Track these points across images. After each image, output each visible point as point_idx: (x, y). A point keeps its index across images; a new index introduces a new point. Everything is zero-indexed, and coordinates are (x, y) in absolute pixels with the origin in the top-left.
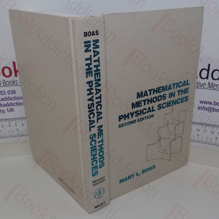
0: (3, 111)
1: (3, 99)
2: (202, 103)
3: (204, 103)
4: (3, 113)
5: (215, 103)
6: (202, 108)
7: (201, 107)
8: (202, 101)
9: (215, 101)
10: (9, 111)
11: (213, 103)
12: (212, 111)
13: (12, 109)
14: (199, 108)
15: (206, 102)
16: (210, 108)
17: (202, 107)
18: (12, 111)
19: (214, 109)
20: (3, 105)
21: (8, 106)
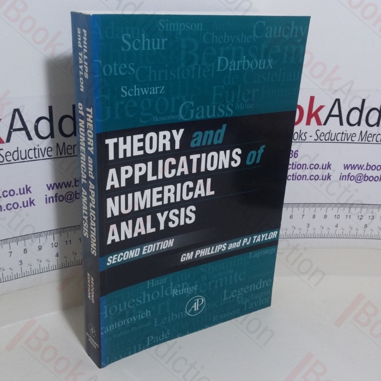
2: (348, 169)
3: (350, 168)
5: (367, 165)
6: (347, 177)
7: (345, 176)
8: (347, 165)
9: (368, 163)
11: (365, 167)
12: (363, 180)
14: (342, 178)
15: (354, 165)
16: (360, 175)
17: (347, 175)
19: (365, 176)
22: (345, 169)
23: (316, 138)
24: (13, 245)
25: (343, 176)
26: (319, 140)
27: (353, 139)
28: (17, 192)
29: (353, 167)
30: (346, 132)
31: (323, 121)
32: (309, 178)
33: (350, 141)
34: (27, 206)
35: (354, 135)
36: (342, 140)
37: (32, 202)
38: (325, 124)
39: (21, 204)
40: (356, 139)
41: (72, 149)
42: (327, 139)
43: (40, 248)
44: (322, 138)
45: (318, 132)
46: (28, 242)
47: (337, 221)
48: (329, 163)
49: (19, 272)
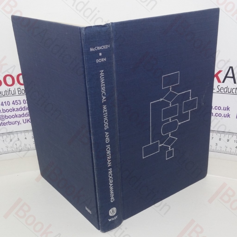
0: (18, 122)
1: (18, 109)
4: (18, 124)
10: (25, 122)
13: (28, 120)
18: (29, 122)
20: (18, 116)
21: (24, 116)
23: (218, 91)
26: (220, 92)
31: (222, 80)
32: (215, 115)
38: (223, 82)
44: (222, 91)
45: (219, 87)
48: (228, 106)
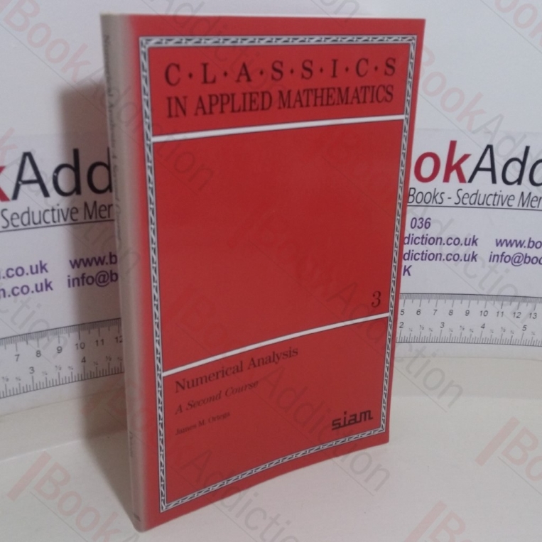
2: (501, 246)
3: (505, 244)
5: (530, 242)
6: (500, 258)
7: (498, 256)
8: (501, 241)
9: (530, 239)
11: (526, 244)
12: (523, 262)
14: (493, 258)
15: (510, 241)
16: (519, 255)
17: (500, 254)
19: (526, 257)
22: (497, 245)
23: (457, 201)
24: (22, 345)
25: (494, 256)
26: (461, 204)
27: (511, 203)
28: (27, 270)
29: (509, 244)
30: (501, 194)
31: (467, 177)
32: (445, 258)
33: (505, 206)
34: (42, 290)
35: (512, 198)
36: (494, 205)
37: (48, 286)
38: (470, 180)
39: (32, 288)
40: (514, 203)
41: (106, 210)
42: (472, 202)
43: (59, 350)
44: (466, 201)
45: (460, 192)
46: (43, 341)
47: (483, 320)
48: (474, 236)
49: (30, 383)
